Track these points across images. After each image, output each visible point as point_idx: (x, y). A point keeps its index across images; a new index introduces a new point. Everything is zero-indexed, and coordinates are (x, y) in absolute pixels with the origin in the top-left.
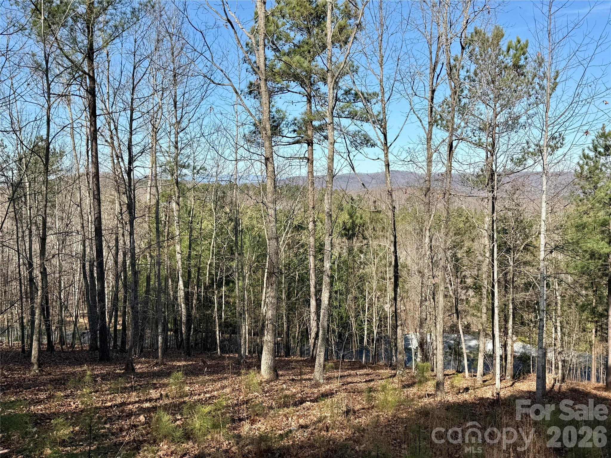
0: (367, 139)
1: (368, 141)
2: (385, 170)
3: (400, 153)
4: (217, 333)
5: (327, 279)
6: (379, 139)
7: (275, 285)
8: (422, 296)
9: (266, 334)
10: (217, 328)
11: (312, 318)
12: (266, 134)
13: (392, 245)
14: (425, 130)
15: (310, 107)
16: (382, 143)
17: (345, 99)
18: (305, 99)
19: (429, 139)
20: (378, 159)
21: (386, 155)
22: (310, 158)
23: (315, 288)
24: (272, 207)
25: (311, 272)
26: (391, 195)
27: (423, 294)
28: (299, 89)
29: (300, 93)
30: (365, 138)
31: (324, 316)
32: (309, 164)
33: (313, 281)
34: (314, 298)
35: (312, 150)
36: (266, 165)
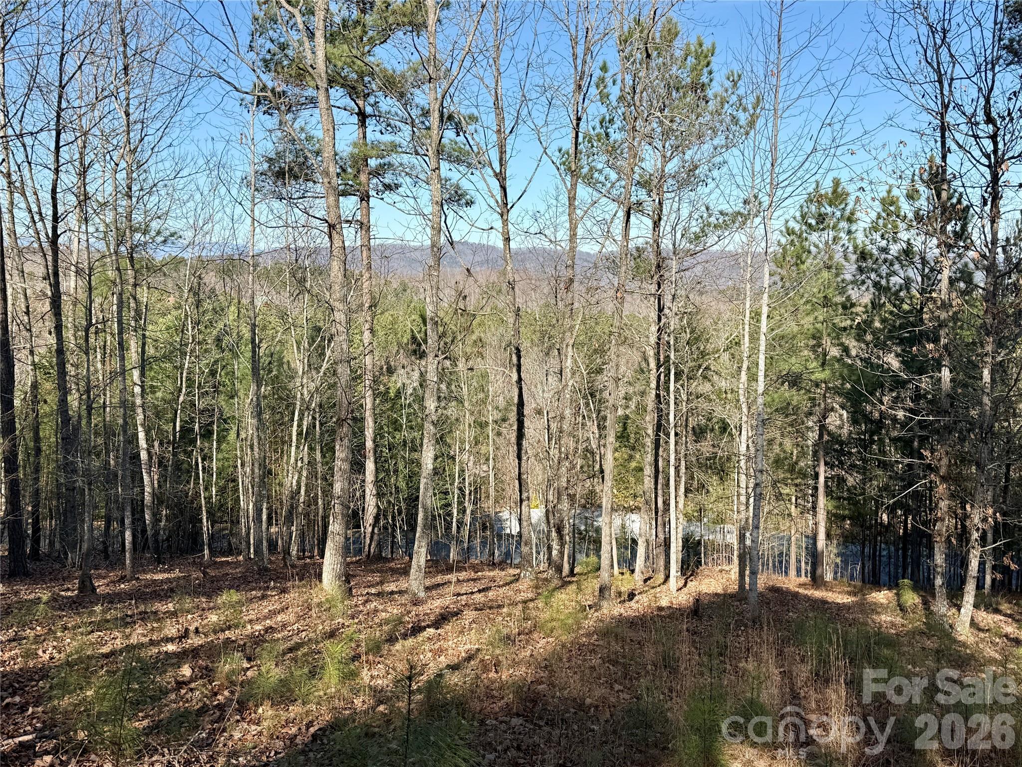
0: (459, 192)
1: (461, 196)
2: (502, 246)
3: (520, 219)
4: (205, 520)
5: (432, 428)
6: (493, 196)
7: (346, 441)
8: (560, 452)
9: (331, 522)
10: (204, 513)
11: (368, 491)
12: (329, 183)
13: (514, 370)
14: (565, 183)
15: (364, 134)
16: (497, 202)
17: (423, 123)
18: (355, 119)
19: (572, 199)
20: (492, 228)
21: (505, 222)
22: (365, 221)
23: (374, 441)
24: (341, 308)
25: (368, 413)
26: (513, 288)
27: (563, 449)
28: (347, 101)
29: (345, 109)
30: (456, 192)
31: (426, 489)
32: (364, 232)
33: (370, 430)
34: (372, 459)
35: (368, 208)
36: (330, 237)
